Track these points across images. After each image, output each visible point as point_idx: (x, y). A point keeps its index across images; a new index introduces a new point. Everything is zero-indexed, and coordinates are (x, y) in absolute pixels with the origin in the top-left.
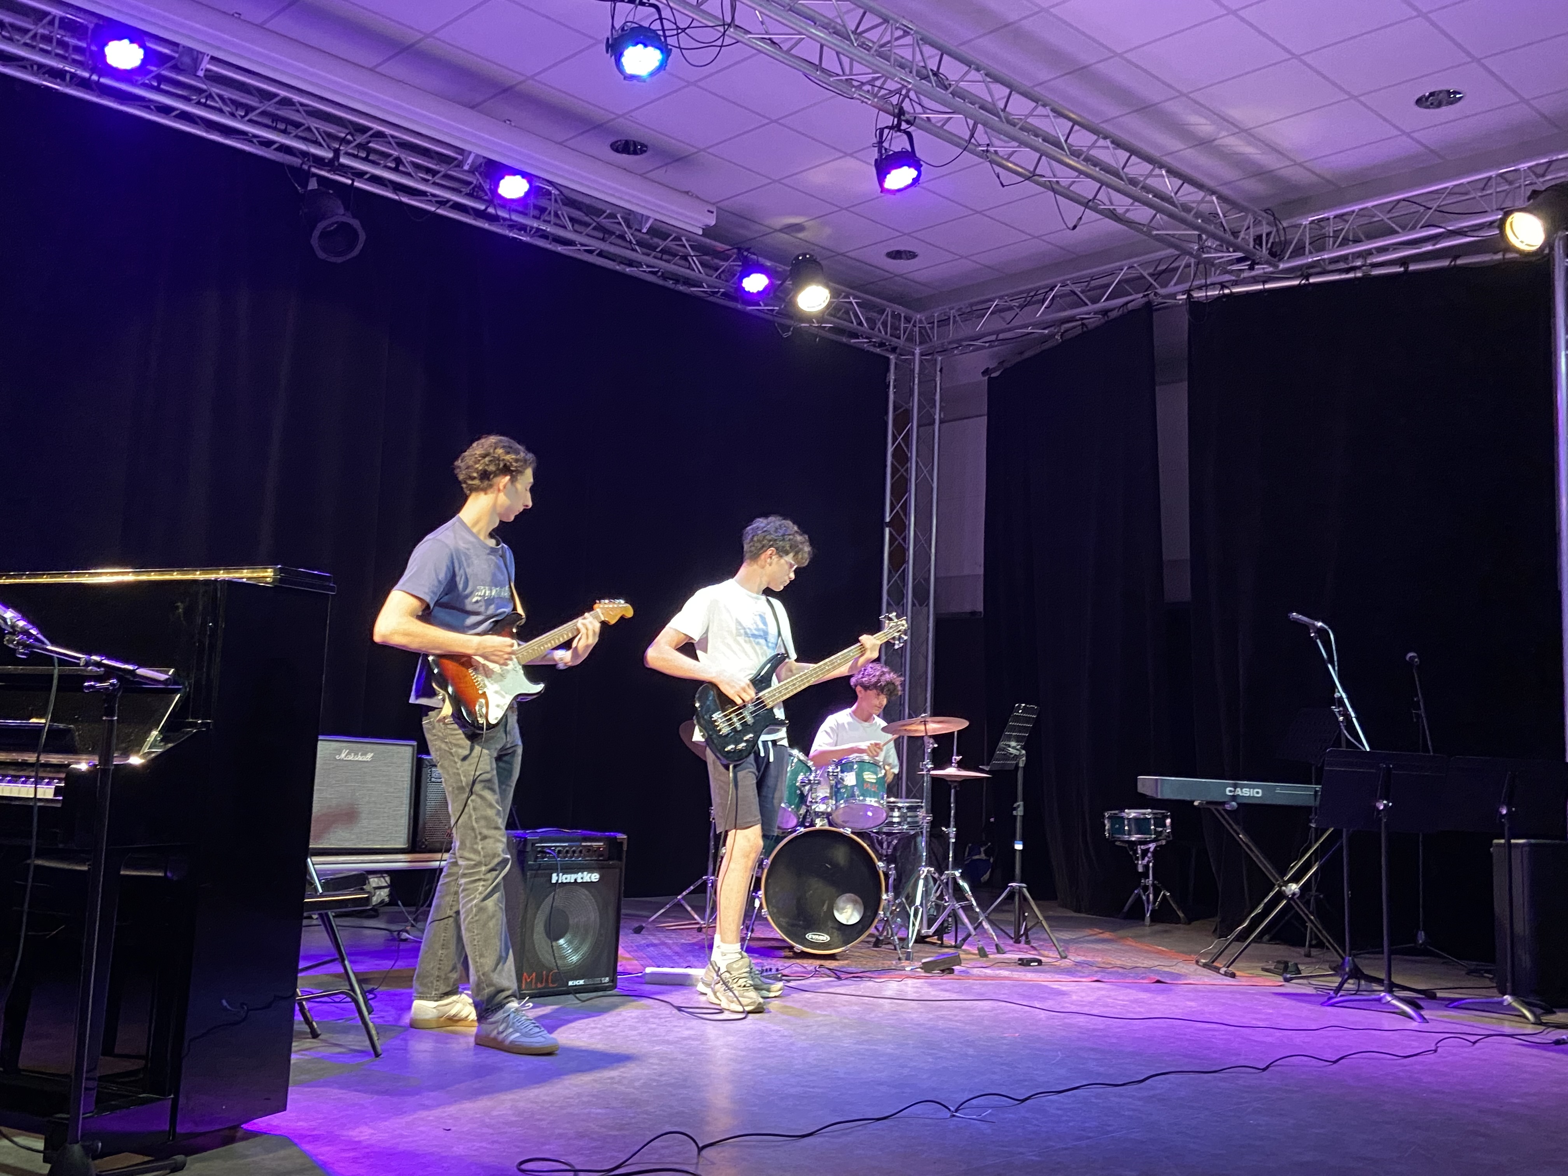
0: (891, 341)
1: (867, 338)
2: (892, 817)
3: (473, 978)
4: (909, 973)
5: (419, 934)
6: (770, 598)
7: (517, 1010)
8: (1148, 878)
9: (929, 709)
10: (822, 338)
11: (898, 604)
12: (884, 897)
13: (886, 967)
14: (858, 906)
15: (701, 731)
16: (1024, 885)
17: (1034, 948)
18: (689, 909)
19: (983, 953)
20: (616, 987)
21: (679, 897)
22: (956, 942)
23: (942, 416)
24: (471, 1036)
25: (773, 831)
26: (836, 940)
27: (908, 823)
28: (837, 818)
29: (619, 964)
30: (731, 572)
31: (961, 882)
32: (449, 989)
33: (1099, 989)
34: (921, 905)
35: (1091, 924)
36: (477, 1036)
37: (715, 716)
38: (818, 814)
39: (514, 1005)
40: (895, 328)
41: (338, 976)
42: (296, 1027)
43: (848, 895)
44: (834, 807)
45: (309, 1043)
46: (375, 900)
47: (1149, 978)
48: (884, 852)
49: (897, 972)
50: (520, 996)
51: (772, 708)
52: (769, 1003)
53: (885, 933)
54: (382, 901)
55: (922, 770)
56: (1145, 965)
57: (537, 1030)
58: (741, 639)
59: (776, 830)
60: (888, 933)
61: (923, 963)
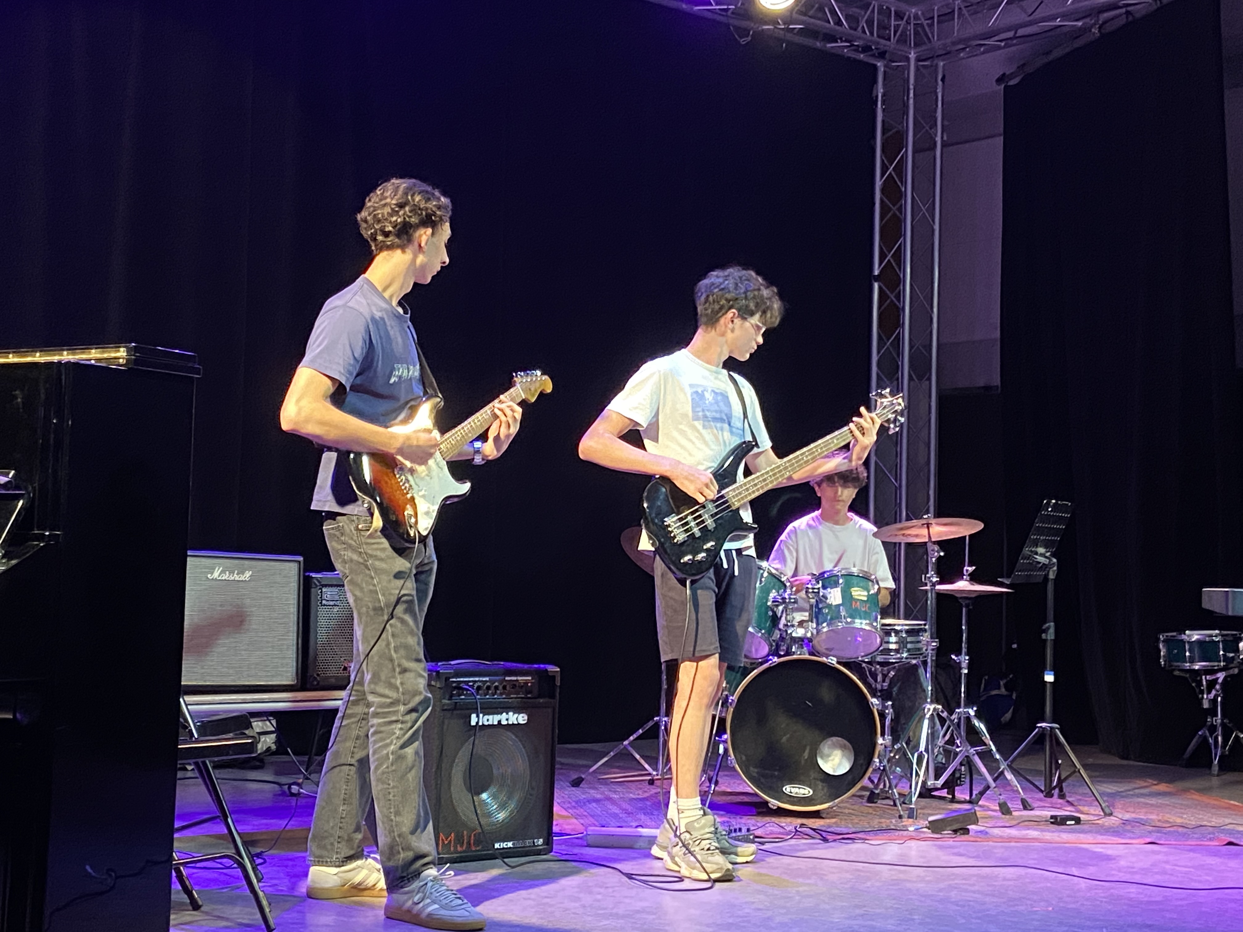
0: (878, 43)
1: (846, 41)
2: (888, 642)
3: (381, 840)
4: (913, 834)
5: (313, 787)
6: (731, 373)
7: (435, 879)
8: (1217, 716)
9: (932, 509)
10: (789, 43)
11: (890, 379)
12: (880, 741)
13: (884, 826)
14: (846, 752)
15: (650, 538)
16: (1057, 726)
17: (1070, 803)
18: (638, 757)
19: (1005, 809)
20: (551, 851)
21: (626, 743)
22: (971, 795)
23: (945, 138)
24: (380, 907)
25: (740, 662)
26: (820, 794)
27: (909, 650)
28: (820, 644)
29: (554, 823)
30: (684, 341)
31: (976, 723)
32: (352, 852)
33: (1154, 852)
34: (927, 750)
35: (1142, 774)
36: (387, 908)
37: (668, 521)
38: (794, 640)
39: (432, 872)
40: (884, 27)
41: (220, 837)
42: (173, 897)
43: (835, 739)
44: (815, 632)
45: (189, 915)
46: (261, 747)
47: (1218, 839)
48: (879, 687)
49: (897, 833)
50: (440, 862)
51: (738, 509)
52: (738, 870)
53: (881, 786)
54: (269, 749)
55: (926, 585)
56: (1213, 824)
57: (460, 902)
58: (698, 425)
59: (744, 660)
60: (885, 785)
61: (930, 822)
